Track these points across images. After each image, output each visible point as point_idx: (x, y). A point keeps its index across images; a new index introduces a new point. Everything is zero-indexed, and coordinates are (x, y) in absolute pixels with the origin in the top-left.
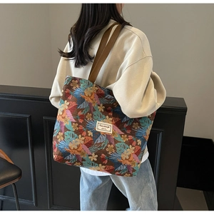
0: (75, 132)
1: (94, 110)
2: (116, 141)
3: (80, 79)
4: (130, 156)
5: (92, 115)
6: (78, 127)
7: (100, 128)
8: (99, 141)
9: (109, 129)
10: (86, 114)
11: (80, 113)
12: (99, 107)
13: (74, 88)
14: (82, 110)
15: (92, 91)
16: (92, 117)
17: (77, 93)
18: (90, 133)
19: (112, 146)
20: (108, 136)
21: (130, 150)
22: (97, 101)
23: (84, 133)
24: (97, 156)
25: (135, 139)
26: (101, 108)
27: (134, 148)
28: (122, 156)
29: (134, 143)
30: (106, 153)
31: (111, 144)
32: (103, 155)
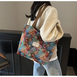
0: (24, 45)
1: (33, 38)
2: (39, 50)
3: (29, 26)
4: (43, 57)
5: (32, 39)
6: (25, 43)
7: (34, 44)
8: (32, 49)
9: (37, 45)
10: (29, 39)
11: (27, 38)
12: (35, 37)
13: (27, 29)
14: (28, 37)
15: (33, 30)
16: (32, 40)
17: (27, 31)
18: (30, 46)
19: (37, 52)
20: (36, 48)
21: (44, 55)
22: (35, 34)
23: (27, 46)
24: (31, 55)
25: (46, 51)
26: (36, 37)
27: (45, 54)
28: (40, 56)
29: (46, 52)
30: (34, 54)
31: (36, 51)
32: (33, 55)
